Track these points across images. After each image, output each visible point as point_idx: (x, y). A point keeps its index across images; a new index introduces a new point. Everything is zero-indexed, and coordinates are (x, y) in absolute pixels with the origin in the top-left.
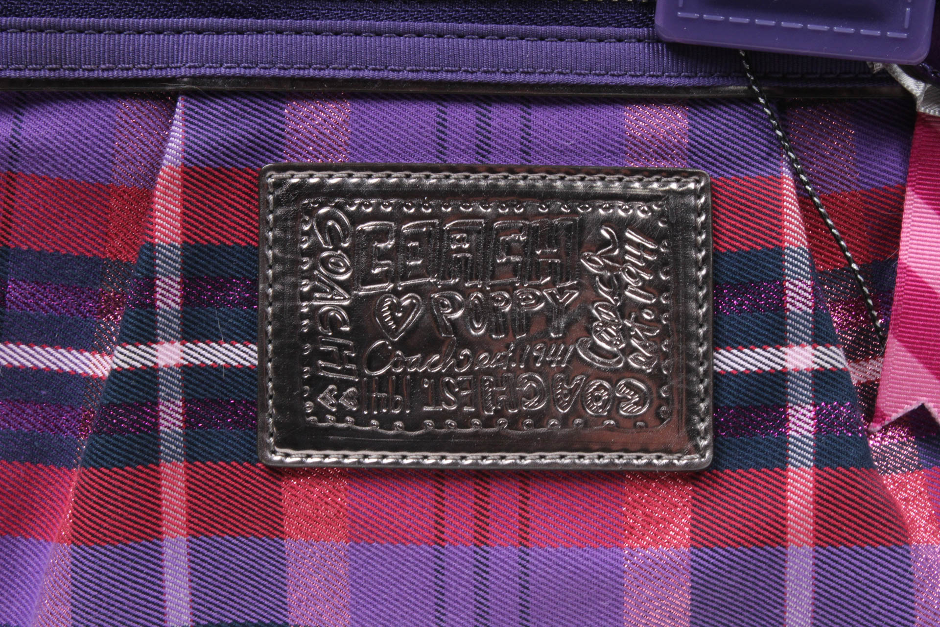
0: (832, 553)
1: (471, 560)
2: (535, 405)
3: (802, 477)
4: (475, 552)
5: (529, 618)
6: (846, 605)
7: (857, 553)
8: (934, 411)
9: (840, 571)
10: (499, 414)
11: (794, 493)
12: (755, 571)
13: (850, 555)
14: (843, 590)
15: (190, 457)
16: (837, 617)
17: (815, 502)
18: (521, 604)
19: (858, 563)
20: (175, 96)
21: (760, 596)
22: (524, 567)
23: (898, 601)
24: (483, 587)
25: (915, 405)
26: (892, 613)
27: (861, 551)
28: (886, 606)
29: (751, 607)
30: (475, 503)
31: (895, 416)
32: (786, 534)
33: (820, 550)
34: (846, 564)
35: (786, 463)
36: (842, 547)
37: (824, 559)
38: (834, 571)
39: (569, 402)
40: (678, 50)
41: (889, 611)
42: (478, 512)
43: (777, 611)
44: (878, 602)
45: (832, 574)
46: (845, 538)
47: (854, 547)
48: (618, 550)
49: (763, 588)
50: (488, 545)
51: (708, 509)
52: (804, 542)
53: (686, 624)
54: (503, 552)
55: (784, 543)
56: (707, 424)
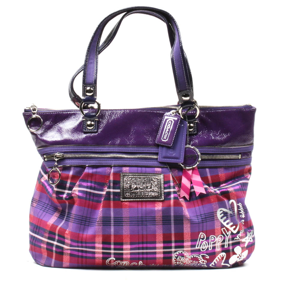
2: (147, 194)
4: (141, 208)
5: (146, 215)
7: (178, 207)
8: (186, 196)
10: (143, 195)
11: (171, 202)
12: (168, 209)
14: (176, 211)
15: (114, 201)
16: (176, 214)
17: (173, 203)
18: (146, 213)
20: (112, 167)
22: (146, 209)
24: (142, 212)
25: (184, 196)
29: (168, 213)
30: (141, 204)
31: (182, 197)
33: (174, 207)
34: (176, 208)
35: (171, 200)
40: (160, 163)
41: (181, 213)
43: (170, 214)
46: (176, 206)
48: (155, 208)
49: (169, 211)
51: (163, 204)
53: (162, 215)
54: (144, 208)
55: (171, 207)
56: (163, 196)
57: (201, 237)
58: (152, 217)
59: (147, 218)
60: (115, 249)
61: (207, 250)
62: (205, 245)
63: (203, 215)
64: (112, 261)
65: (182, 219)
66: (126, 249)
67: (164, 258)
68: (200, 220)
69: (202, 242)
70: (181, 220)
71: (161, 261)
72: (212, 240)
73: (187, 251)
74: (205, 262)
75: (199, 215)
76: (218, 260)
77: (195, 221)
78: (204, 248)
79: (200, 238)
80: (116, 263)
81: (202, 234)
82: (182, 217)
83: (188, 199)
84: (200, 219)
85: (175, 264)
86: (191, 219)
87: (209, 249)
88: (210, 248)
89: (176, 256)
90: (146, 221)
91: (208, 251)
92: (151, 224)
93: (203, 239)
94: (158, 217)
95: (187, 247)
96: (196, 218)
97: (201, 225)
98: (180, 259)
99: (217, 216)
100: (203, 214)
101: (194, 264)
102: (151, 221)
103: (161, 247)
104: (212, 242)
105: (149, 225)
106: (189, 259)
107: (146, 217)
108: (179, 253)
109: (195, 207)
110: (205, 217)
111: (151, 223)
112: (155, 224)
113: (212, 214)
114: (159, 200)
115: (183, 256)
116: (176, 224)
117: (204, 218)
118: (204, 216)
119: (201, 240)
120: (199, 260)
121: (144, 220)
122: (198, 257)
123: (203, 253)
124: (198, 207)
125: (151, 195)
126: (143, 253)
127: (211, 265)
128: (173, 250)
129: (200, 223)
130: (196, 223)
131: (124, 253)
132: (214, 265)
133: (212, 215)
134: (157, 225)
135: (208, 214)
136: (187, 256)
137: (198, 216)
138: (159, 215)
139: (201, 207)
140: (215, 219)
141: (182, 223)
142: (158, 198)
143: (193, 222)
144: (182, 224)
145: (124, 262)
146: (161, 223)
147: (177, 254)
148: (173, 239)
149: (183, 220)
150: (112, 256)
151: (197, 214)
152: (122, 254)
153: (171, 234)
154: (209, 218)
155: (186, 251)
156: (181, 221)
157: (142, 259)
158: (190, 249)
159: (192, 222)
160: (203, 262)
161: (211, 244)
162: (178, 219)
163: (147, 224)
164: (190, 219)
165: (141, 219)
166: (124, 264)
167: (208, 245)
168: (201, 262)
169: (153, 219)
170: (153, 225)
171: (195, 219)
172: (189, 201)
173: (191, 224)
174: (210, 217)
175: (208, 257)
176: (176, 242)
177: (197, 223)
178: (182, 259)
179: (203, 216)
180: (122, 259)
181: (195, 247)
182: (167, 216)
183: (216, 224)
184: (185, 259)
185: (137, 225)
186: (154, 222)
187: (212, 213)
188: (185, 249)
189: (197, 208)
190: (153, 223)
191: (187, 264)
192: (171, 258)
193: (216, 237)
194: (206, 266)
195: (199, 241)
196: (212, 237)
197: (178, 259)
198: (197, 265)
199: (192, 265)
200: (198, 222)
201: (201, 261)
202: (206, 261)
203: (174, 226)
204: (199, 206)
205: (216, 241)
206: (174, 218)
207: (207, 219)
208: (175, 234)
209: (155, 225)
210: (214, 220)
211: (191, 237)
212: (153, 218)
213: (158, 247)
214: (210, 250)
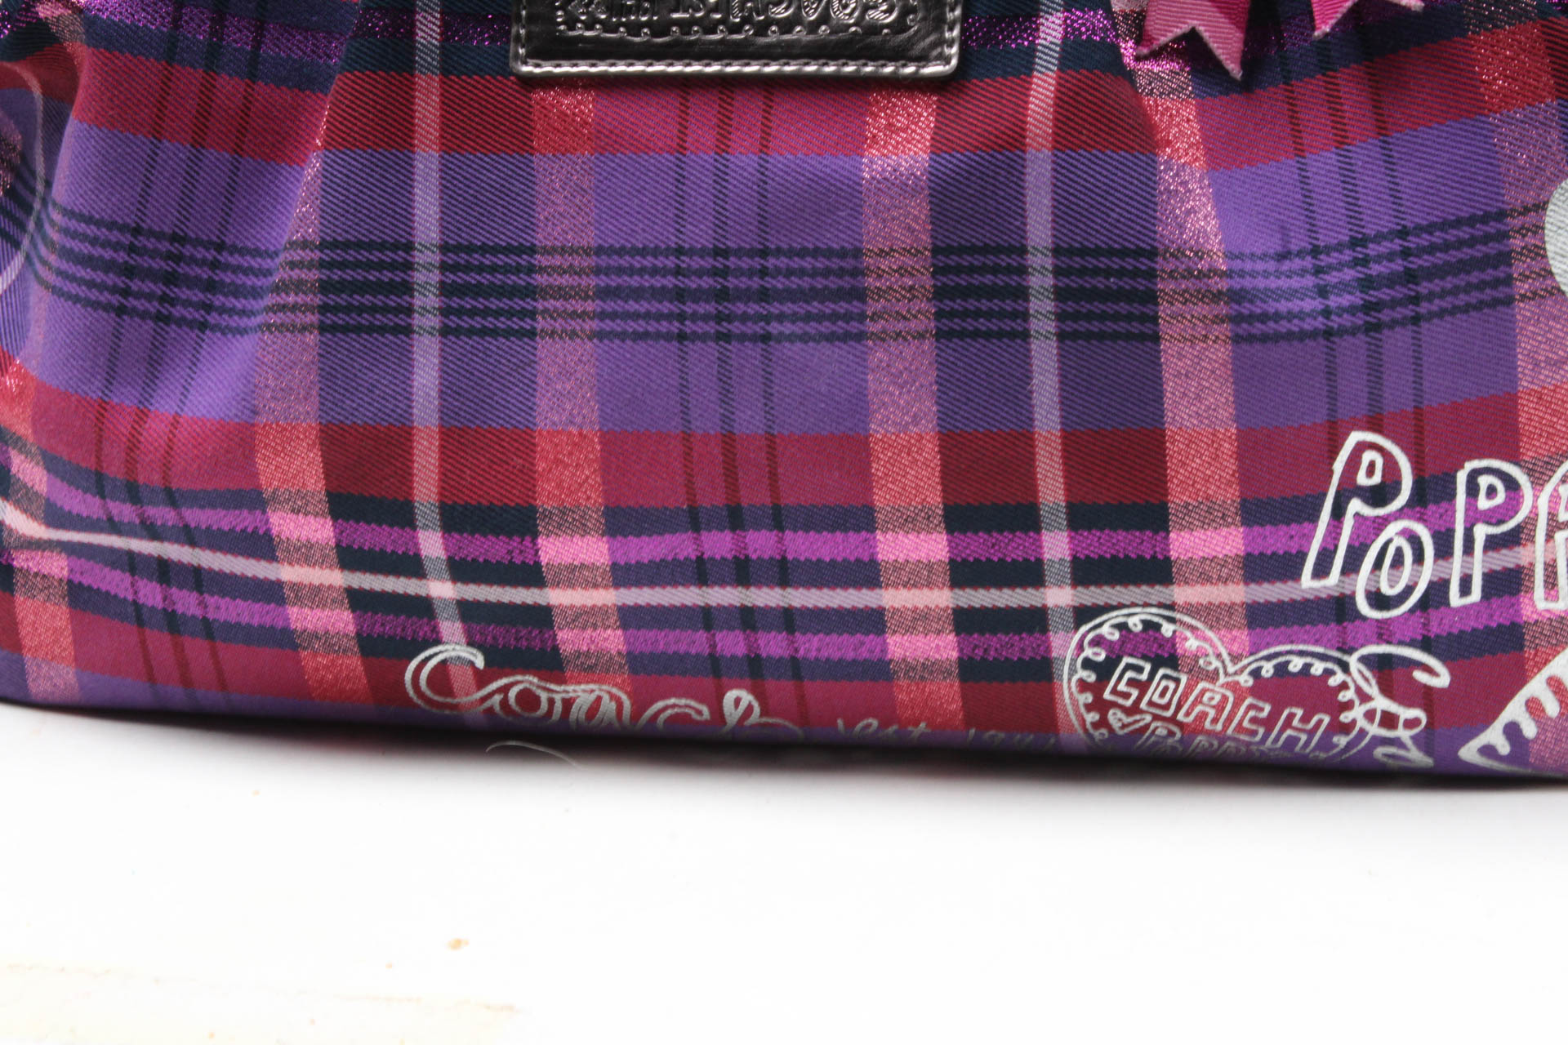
0: (1071, 157)
1: (711, 168)
2: (783, 11)
3: (1045, 81)
4: (716, 160)
5: (768, 230)
6: (1085, 213)
7: (1097, 157)
8: (1206, 35)
9: (1079, 176)
10: (746, 20)
11: (1036, 98)
12: (994, 178)
13: (1090, 160)
14: (1082, 197)
15: (445, 72)
16: (1077, 227)
17: (1056, 104)
18: (759, 215)
19: (1098, 169)
21: (1001, 207)
22: (763, 174)
23: (1138, 209)
24: (721, 196)
25: (1184, 28)
26: (1132, 221)
27: (1100, 155)
28: (1125, 214)
29: (992, 220)
30: (719, 112)
31: (1163, 40)
32: (1025, 138)
33: (1059, 154)
34: (1085, 169)
35: (1032, 70)
36: (1082, 152)
37: (1063, 164)
38: (1072, 176)
39: (816, 9)
41: (1130, 219)
42: (722, 121)
43: (1017, 223)
44: (1118, 210)
45: (1071, 180)
46: (1085, 142)
47: (1094, 152)
48: (858, 158)
49: (1003, 198)
50: (728, 153)
51: (952, 117)
52: (1043, 146)
53: (926, 239)
54: (744, 160)
55: (1023, 148)
56: (956, 32)
57: (1362, 479)
58: (830, 253)
59: (771, 262)
60: (459, 570)
61: (1424, 604)
62: (1399, 552)
63: (1385, 247)
64: (461, 679)
65: (1141, 284)
66: (571, 569)
67: (969, 669)
68: (1346, 300)
69: (1370, 528)
70: (1129, 296)
71: (948, 695)
72: (1483, 503)
73: (1211, 614)
74: (1410, 724)
75: (1339, 247)
76: (1552, 708)
77: (1283, 306)
78: (1386, 590)
79: (1349, 491)
80: (505, 690)
81: (1362, 447)
82: (1144, 264)
83: (1234, 69)
84: (1343, 287)
85: (1096, 725)
86: (1247, 283)
87: (1455, 599)
88: (1465, 589)
89: (1088, 652)
90: (764, 295)
91: (1434, 615)
92: (811, 328)
93: (1379, 495)
94: (882, 253)
95: (1205, 579)
96: (1303, 272)
97: (1352, 350)
98: (1132, 683)
99: (1539, 252)
100: (1379, 238)
101: (1293, 741)
102: (814, 294)
103: (930, 566)
104: (1481, 532)
105: (791, 338)
106: (1234, 687)
107: (764, 253)
108: (1122, 627)
109: (1300, 152)
110: (1398, 266)
111: (820, 318)
112: (854, 327)
113: (1487, 239)
114: (910, 69)
115: (1166, 656)
116: (1075, 335)
117: (1391, 281)
118: (1390, 257)
119: (1356, 506)
120: (1349, 705)
121: (743, 283)
122: (1329, 673)
123: (1383, 632)
124: (1331, 157)
125: (825, 18)
126: (748, 618)
127: (1469, 753)
128: (1059, 597)
129: (1342, 331)
130: (1302, 336)
131: (563, 609)
132: (1504, 748)
133: (1492, 248)
134: (880, 338)
135: (1438, 237)
136: (1216, 664)
137: (1328, 250)
138: (903, 239)
139: (1365, 153)
140: (1523, 287)
141: (1136, 327)
142: (901, 55)
143: (1264, 317)
144: (1142, 337)
145: (583, 694)
146: (922, 315)
147: (1098, 642)
148: (1052, 491)
149: (1151, 297)
150: (451, 628)
151: (1312, 230)
152: (542, 616)
153: (1024, 441)
154: (1449, 282)
155: (1192, 610)
156: (1136, 308)
157: (754, 671)
158: (1237, 593)
159: (1251, 318)
160: (1389, 720)
161: (1468, 549)
162: (1099, 282)
163: (775, 328)
164: (1236, 283)
165: (714, 273)
166: (578, 711)
167: (1444, 551)
168: (1362, 723)
169: (841, 273)
170: (831, 338)
171: (1295, 283)
172: (1247, 85)
173: (1237, 339)
174: (1463, 267)
175: (1442, 679)
176: (1079, 518)
177: (1313, 334)
178: (1162, 688)
179: (1379, 259)
180: (552, 665)
181: (1296, 576)
182: (985, 250)
183: (1524, 345)
184: (1189, 688)
185: (668, 337)
186: (842, 307)
187: (1485, 218)
188: (1181, 594)
189: (1323, 163)
190: (834, 317)
191: (1221, 737)
192: (1043, 670)
193: (1530, 472)
194: (1417, 757)
195: (1338, 513)
196: (1484, 481)
197: (1122, 687)
198: (1326, 743)
199: (1273, 742)
200: (1319, 324)
201: (1370, 715)
202: (1416, 713)
203: (1062, 356)
204: (1341, 141)
205: (1532, 519)
206: (1057, 272)
207: (1424, 288)
208: (1073, 445)
209: (860, 337)
210: (1509, 301)
211: (1245, 477)
212: (835, 263)
213: (898, 567)
214: (1465, 608)
